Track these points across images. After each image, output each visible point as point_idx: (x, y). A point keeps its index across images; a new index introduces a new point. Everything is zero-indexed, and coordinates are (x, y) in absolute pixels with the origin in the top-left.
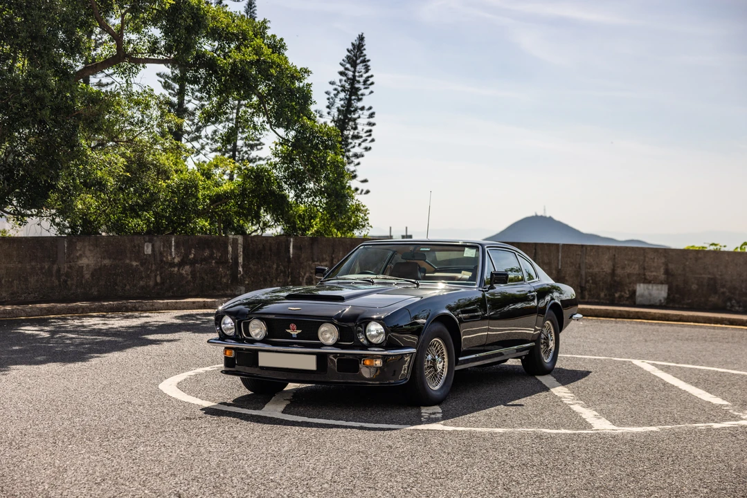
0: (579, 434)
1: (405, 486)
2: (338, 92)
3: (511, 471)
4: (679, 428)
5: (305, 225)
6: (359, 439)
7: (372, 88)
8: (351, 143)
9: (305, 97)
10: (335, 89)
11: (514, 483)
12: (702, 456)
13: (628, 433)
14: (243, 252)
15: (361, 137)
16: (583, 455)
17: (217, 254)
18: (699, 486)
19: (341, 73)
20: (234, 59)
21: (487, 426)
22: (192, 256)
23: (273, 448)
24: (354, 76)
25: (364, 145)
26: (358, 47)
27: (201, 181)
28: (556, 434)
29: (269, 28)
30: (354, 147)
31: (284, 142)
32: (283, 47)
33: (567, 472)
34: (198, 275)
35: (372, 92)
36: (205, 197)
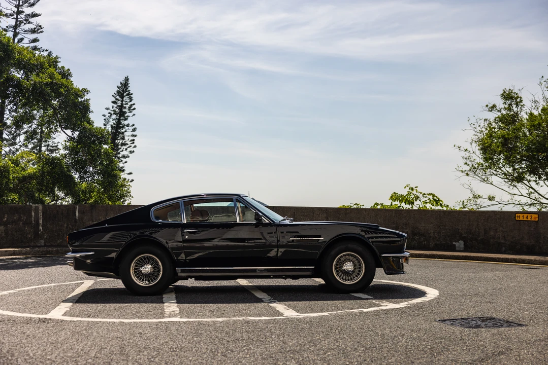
0: (274, 319)
1: (150, 357)
2: (111, 115)
3: (228, 344)
4: (341, 313)
5: (86, 197)
6: (118, 330)
7: (134, 112)
8: (120, 148)
9: (85, 108)
10: (109, 113)
11: (229, 351)
12: (358, 328)
13: (307, 317)
14: (42, 216)
15: (128, 144)
16: (278, 332)
17: (24, 218)
18: (358, 346)
19: (114, 102)
20: (35, 81)
21: (211, 318)
22: (6, 219)
23: (53, 338)
24: (122, 104)
25: (129, 150)
26: (125, 86)
27: (12, 167)
28: (259, 320)
29: (60, 62)
30: (122, 151)
31: (71, 139)
32: (70, 75)
33: (267, 342)
34: (10, 232)
35: (134, 115)
36: (14, 178)
